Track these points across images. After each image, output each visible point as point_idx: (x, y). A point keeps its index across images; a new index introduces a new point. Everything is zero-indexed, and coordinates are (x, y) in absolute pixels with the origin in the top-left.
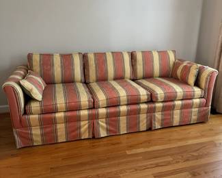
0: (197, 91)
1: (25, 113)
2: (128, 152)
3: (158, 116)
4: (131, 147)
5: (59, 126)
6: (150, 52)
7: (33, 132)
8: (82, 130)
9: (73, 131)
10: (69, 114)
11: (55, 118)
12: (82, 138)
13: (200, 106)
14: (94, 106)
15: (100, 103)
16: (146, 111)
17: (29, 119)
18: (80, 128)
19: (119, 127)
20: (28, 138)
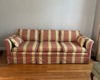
0: (84, 49)
1: (12, 51)
2: (47, 71)
3: (65, 58)
4: (50, 69)
5: (23, 57)
6: (68, 31)
7: (14, 59)
8: (33, 60)
9: (29, 60)
10: (28, 53)
11: (22, 54)
12: (32, 63)
13: (85, 56)
14: (37, 51)
15: (40, 50)
16: (59, 55)
17: (12, 54)
18: (31, 59)
19: (48, 61)
20: (12, 60)
